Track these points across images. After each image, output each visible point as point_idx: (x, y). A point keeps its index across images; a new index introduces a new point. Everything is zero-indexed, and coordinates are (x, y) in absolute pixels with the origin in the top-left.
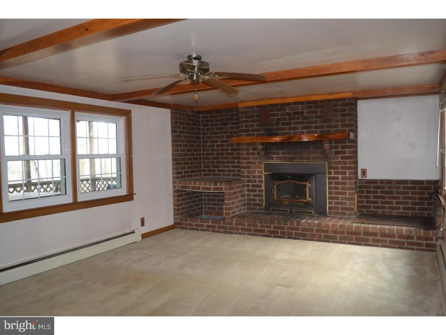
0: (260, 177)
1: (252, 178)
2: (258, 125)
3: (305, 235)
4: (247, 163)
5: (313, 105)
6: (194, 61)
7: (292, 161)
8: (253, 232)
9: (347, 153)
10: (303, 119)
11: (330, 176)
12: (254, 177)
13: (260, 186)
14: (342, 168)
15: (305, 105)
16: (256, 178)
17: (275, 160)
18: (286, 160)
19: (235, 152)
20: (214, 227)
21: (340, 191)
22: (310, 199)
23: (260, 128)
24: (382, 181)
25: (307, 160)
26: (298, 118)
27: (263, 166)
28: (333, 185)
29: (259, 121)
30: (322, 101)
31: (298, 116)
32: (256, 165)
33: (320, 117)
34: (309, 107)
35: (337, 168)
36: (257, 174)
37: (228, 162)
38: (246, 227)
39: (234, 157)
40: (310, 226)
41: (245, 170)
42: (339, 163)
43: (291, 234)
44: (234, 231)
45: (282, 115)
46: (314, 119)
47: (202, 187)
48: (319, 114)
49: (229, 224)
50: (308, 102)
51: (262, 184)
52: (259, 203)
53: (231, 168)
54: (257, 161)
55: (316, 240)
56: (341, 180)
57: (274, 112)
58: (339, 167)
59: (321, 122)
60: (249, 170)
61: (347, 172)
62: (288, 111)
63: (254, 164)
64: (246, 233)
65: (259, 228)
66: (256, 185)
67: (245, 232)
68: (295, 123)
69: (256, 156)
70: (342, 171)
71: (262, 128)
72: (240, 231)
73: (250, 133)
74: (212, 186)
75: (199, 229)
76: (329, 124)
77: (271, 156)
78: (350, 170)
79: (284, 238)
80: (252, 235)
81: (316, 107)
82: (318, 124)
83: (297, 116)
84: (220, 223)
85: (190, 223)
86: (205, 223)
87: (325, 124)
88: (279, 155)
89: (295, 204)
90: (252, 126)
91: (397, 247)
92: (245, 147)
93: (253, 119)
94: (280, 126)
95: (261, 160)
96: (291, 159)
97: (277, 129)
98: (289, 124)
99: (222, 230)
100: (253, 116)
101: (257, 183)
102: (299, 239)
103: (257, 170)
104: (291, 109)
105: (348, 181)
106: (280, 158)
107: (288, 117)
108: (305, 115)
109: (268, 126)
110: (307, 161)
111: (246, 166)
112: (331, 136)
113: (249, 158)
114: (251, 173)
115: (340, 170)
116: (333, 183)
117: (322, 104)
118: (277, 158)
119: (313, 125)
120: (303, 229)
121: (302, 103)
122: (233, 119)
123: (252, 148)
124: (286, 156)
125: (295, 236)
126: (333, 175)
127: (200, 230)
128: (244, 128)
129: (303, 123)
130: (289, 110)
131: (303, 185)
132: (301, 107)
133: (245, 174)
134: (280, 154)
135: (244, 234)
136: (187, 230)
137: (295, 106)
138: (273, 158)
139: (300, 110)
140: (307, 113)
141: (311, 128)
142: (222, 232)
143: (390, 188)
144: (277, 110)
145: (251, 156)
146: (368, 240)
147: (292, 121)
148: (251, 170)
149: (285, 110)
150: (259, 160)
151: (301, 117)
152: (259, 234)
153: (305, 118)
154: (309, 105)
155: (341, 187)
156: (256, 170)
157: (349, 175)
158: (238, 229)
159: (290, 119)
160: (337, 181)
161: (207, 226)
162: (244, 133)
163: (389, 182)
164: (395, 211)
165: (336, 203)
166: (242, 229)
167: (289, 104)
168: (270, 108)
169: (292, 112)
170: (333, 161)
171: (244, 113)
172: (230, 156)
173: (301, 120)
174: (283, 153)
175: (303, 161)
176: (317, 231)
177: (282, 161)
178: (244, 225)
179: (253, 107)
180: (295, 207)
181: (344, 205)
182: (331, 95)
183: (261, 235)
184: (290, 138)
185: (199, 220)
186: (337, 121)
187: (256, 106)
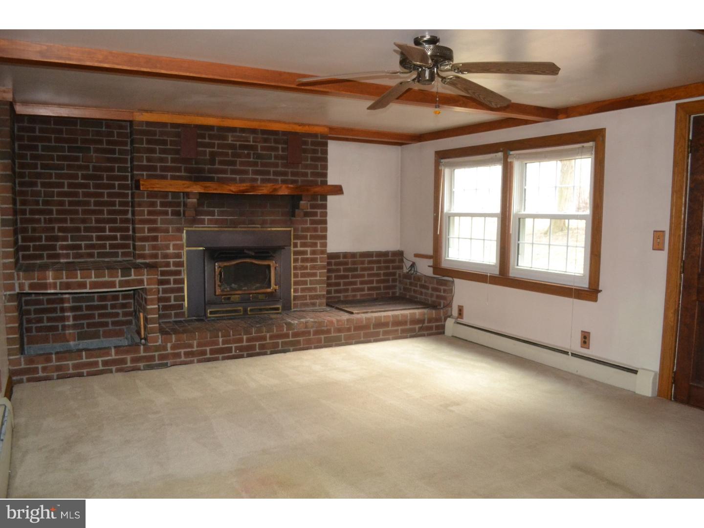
0: (179, 256)
1: (162, 258)
2: (173, 160)
3: (298, 342)
4: (150, 230)
5: (272, 137)
6: (427, 46)
7: (237, 227)
8: (208, 356)
9: (319, 215)
10: (257, 158)
11: (296, 249)
12: (166, 256)
13: (178, 273)
14: (312, 237)
15: (260, 136)
16: (170, 259)
17: (206, 225)
18: (227, 224)
19: (105, 209)
20: (123, 361)
21: (309, 271)
22: (277, 287)
23: (180, 165)
24: (345, 255)
25: (260, 225)
26: (248, 156)
27: (184, 235)
28: (299, 264)
29: (177, 152)
30: (285, 133)
31: (248, 151)
32: (171, 233)
33: (282, 158)
34: (266, 140)
35: (305, 237)
36: (171, 251)
37: (87, 230)
38: (195, 349)
39: (104, 218)
40: (306, 327)
41: (147, 244)
42: (307, 230)
43: (277, 345)
44: (169, 362)
45: (220, 146)
46: (273, 160)
47: (90, 283)
48: (280, 153)
49: (157, 349)
50: (264, 132)
51: (182, 269)
52: (176, 304)
53: (95, 242)
54: (172, 228)
55: (313, 347)
56: (310, 255)
57: (207, 140)
58: (307, 235)
59: (284, 166)
60: (155, 244)
61: (319, 243)
62: (232, 141)
63: (165, 233)
64: (195, 359)
65: (221, 346)
66: (170, 270)
67: (192, 359)
68: (242, 164)
69: (170, 217)
70: (311, 242)
71: (183, 166)
72: (183, 359)
73: (158, 173)
74: (118, 277)
75: (83, 373)
76: (295, 170)
77: (199, 217)
78: (321, 240)
79: (265, 354)
80: (208, 361)
81: (276, 141)
82: (279, 169)
83: (246, 152)
84: (138, 351)
85: (58, 363)
86: (100, 357)
87: (290, 170)
88: (214, 216)
89: (251, 299)
90: (162, 160)
91: (409, 336)
92: (145, 199)
93: (165, 147)
94: (217, 166)
95: (179, 226)
96: (234, 224)
97: (210, 171)
98: (233, 163)
99: (141, 365)
100: (164, 142)
101: (172, 268)
102: (289, 351)
103: (172, 244)
104: (234, 139)
105: (318, 256)
106: (216, 222)
107: (230, 151)
108: (259, 152)
109: (194, 163)
110: (261, 227)
111: (148, 237)
112: (317, 189)
113: (154, 222)
114: (158, 250)
115: (309, 241)
116: (300, 260)
117: (285, 138)
118: (210, 221)
119: (272, 170)
120: (296, 335)
121: (253, 131)
122: (100, 142)
123: (160, 202)
124: (227, 219)
125: (282, 347)
126: (299, 249)
127: (85, 374)
128: (145, 163)
129: (256, 164)
130: (232, 139)
131: (265, 265)
132: (254, 138)
133: (147, 252)
134: (216, 214)
135: (192, 362)
136: (52, 381)
137: (244, 135)
138: (202, 222)
139: (251, 143)
140: (263, 148)
141: (268, 173)
142: (142, 368)
143: (354, 263)
144: (210, 137)
145: (159, 218)
146: (378, 334)
147: (238, 160)
148: (159, 243)
149: (225, 138)
150: (176, 225)
151: (252, 154)
152: (220, 356)
153: (259, 156)
154: (265, 136)
155: (310, 265)
156: (169, 244)
157: (320, 247)
158: (178, 355)
159: (235, 155)
160: (305, 256)
161: (105, 363)
162: (145, 173)
163: (353, 255)
164: (358, 293)
165: (303, 290)
166: (187, 354)
167: (233, 130)
168: (198, 132)
169: (238, 143)
170: (300, 227)
171: (142, 132)
172: (93, 217)
173: (251, 159)
174: (221, 213)
175: (253, 227)
176: (317, 333)
177: (220, 226)
178: (191, 346)
179: (164, 125)
180: (252, 302)
181: (313, 291)
182: (300, 126)
183: (224, 358)
184: (253, 188)
185: (84, 353)
186: (306, 167)
187: (171, 123)
